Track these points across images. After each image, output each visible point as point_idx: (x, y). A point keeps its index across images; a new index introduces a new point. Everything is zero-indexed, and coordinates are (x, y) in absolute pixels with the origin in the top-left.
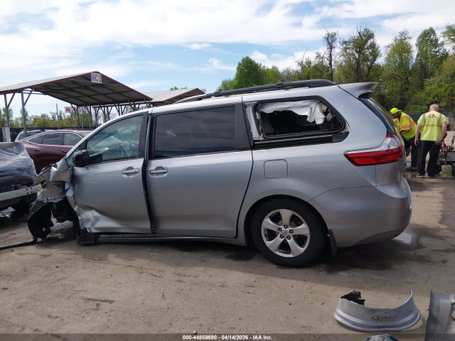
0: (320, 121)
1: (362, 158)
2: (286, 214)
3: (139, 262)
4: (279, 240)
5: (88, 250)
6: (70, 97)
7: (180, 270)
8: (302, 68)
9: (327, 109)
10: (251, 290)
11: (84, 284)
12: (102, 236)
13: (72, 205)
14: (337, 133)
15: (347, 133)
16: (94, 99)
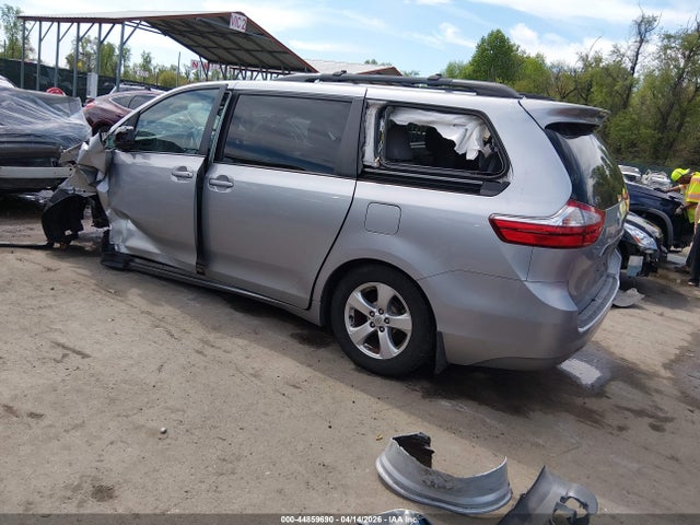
0: (471, 156)
1: (516, 229)
2: (385, 292)
3: (167, 311)
4: (367, 329)
5: (110, 277)
6: (199, 46)
7: (211, 337)
8: (585, 65)
9: (490, 138)
10: (289, 391)
11: (69, 322)
12: (137, 260)
13: (104, 207)
14: (490, 180)
15: (507, 184)
16: (234, 55)
